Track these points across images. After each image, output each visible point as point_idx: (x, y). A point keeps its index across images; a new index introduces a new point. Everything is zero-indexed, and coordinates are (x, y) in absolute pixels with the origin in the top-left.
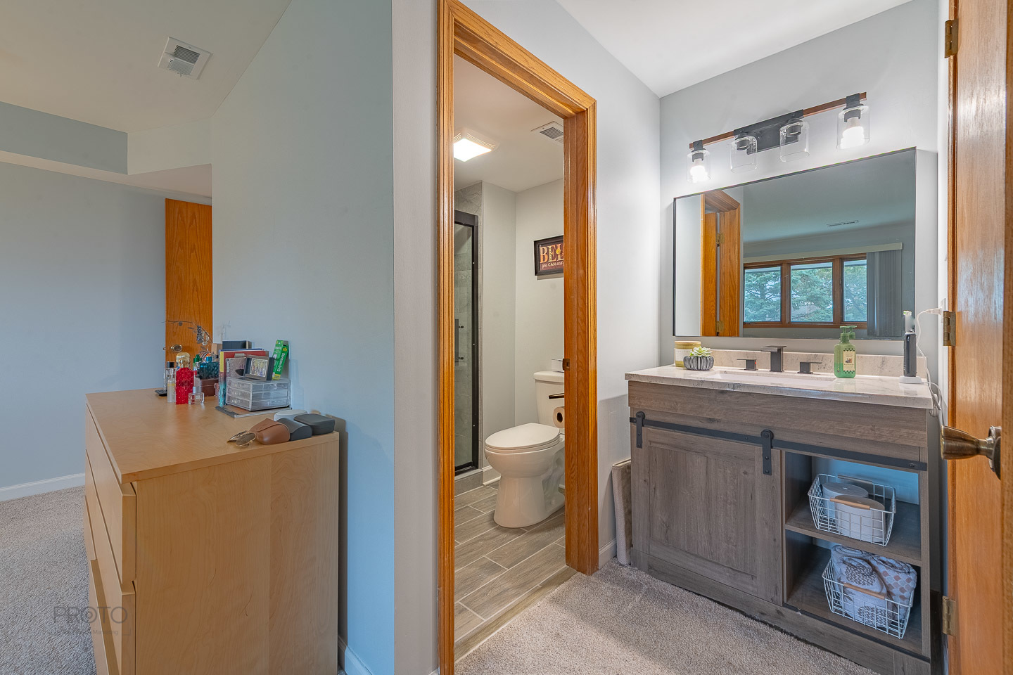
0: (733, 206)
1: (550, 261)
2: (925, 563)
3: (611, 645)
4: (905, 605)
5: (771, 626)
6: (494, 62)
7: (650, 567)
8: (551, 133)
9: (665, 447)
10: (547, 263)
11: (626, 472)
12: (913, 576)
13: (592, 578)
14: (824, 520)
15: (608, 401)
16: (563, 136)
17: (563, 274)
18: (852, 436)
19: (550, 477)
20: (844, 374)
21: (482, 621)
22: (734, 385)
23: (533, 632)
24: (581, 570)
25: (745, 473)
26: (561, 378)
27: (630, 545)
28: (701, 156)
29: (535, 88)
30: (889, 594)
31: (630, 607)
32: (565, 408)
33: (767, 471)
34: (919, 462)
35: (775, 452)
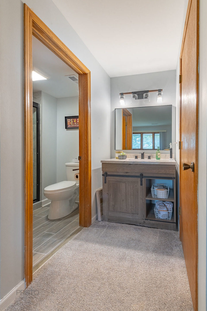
0: (130, 115)
1: (72, 124)
2: (175, 201)
3: (97, 246)
4: (171, 212)
5: (142, 226)
6: (50, 44)
7: (109, 219)
8: (73, 79)
9: (113, 182)
10: (70, 125)
11: (101, 192)
12: (172, 205)
13: (89, 228)
14: (154, 195)
15: (95, 170)
16: (78, 81)
17: (79, 129)
18: (161, 173)
19: (72, 199)
20: (158, 159)
21: (45, 255)
22: (133, 162)
23: (68, 252)
24: (85, 226)
25: (136, 186)
26: (78, 164)
27: (102, 214)
28: (123, 97)
29: (68, 60)
30: (168, 210)
31: (103, 233)
32: (79, 173)
33: (141, 185)
34: (174, 177)
35: (143, 179)
